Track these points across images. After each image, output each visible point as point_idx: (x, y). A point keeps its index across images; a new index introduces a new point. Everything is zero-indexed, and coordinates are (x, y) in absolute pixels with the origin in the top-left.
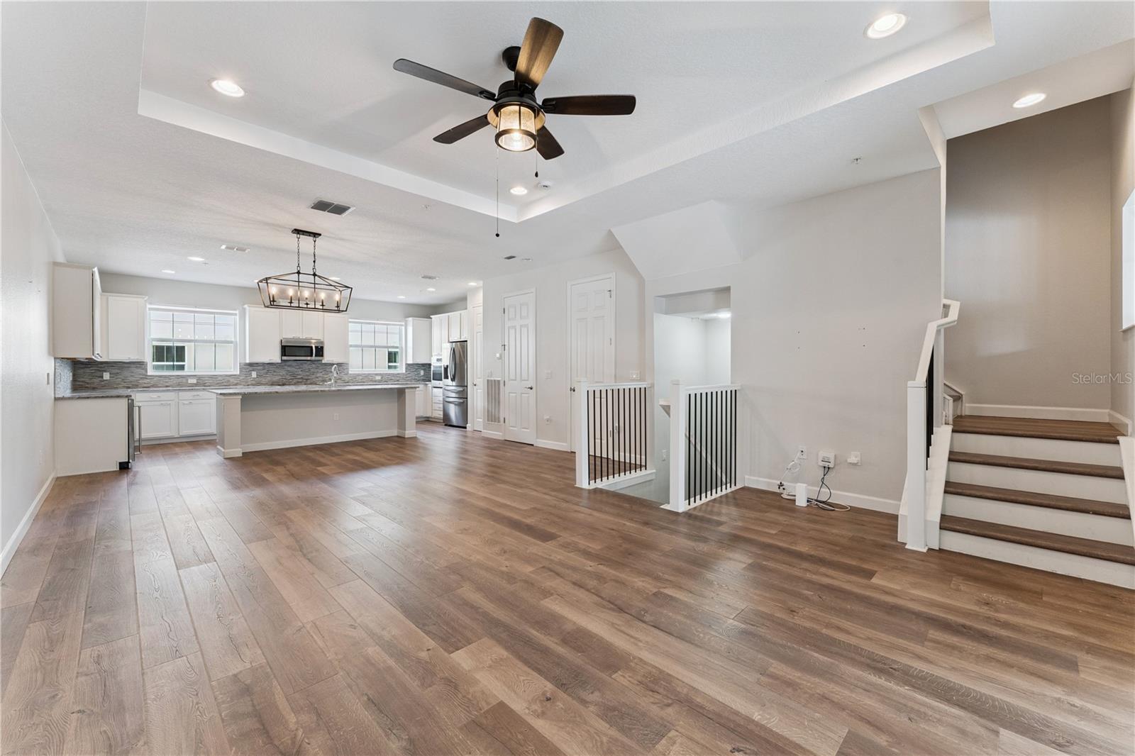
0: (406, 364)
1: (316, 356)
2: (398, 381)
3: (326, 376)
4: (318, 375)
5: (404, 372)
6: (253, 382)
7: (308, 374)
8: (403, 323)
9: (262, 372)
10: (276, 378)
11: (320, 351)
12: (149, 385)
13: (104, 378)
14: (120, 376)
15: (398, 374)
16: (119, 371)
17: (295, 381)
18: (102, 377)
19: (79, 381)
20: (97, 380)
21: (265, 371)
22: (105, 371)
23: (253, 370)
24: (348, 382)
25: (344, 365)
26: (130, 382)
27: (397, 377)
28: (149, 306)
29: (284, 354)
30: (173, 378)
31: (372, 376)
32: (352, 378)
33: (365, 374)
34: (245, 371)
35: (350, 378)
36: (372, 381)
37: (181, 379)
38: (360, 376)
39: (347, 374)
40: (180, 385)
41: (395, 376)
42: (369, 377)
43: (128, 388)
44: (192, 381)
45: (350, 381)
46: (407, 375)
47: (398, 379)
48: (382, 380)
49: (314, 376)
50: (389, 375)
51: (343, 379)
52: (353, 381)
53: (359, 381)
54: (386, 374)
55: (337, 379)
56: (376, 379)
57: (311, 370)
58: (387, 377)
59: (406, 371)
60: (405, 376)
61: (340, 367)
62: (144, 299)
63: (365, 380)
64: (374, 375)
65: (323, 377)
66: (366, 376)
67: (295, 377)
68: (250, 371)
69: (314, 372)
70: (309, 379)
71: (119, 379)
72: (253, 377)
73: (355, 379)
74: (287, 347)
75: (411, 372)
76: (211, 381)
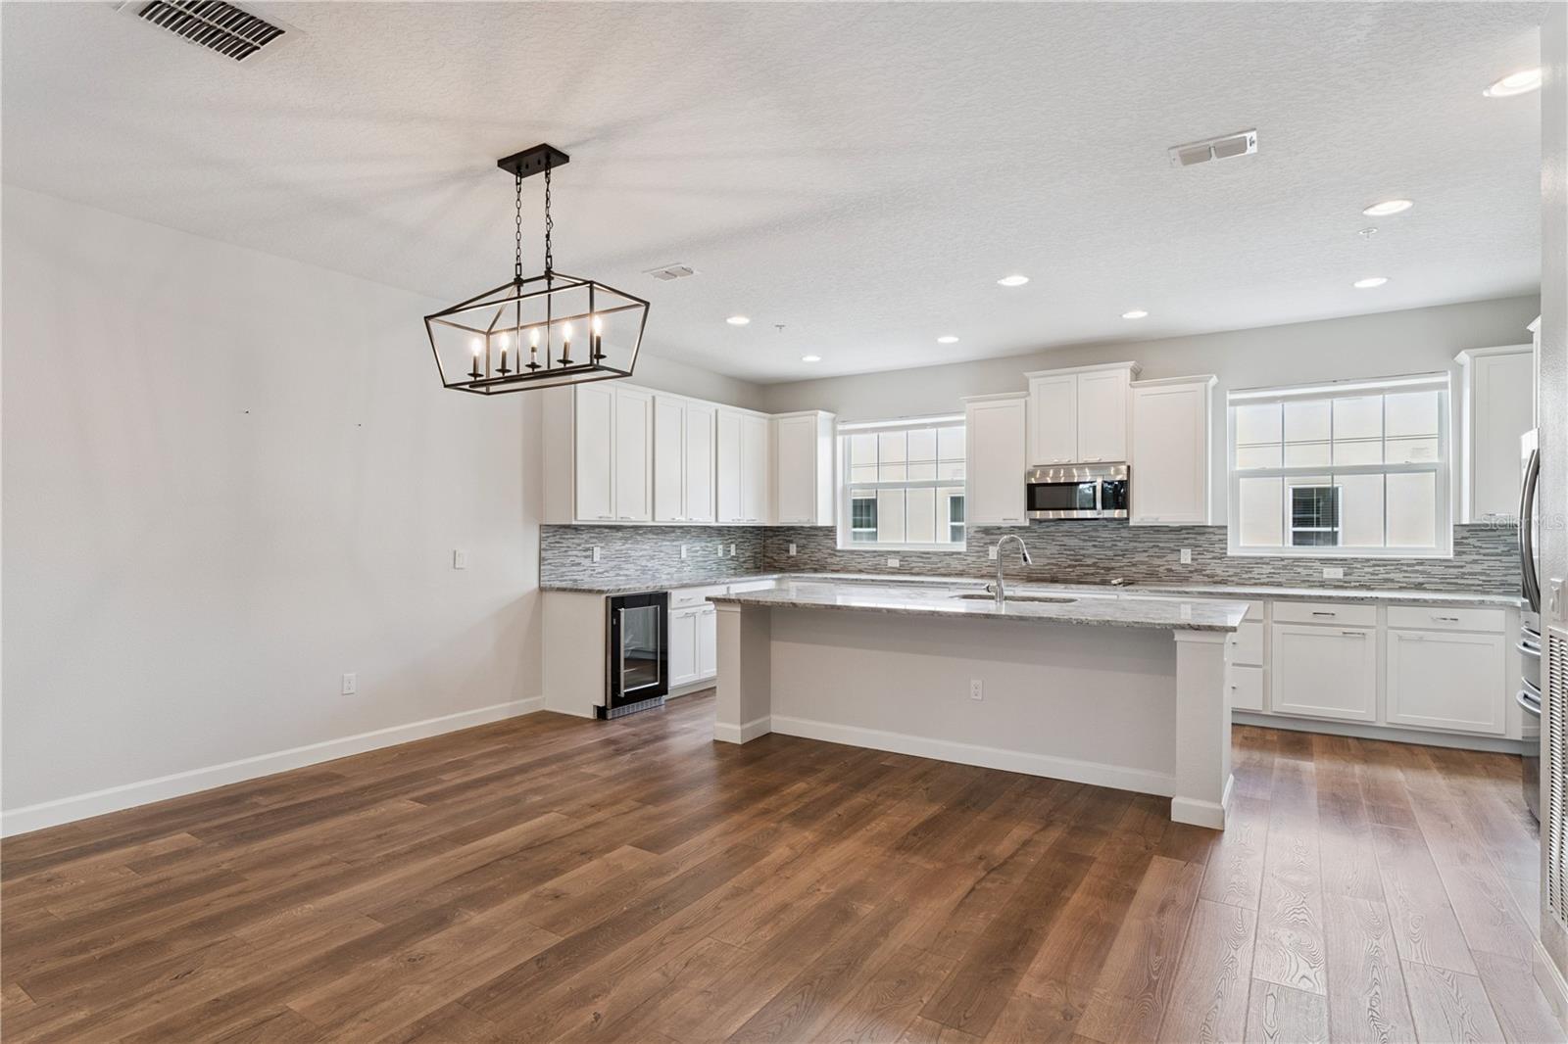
0: (1459, 526)
1: (1104, 508)
2: (1419, 587)
3: (1157, 562)
4: (1141, 557)
5: (1451, 556)
6: (993, 570)
7: (1111, 553)
8: (1448, 378)
9: (1009, 547)
10: (1037, 564)
11: (1117, 495)
12: (838, 567)
13: (791, 554)
14: (807, 551)
15: (1421, 562)
16: (804, 541)
17: (1079, 571)
18: (788, 551)
19: (768, 557)
20: (784, 557)
21: (1015, 545)
22: (791, 542)
23: (993, 543)
24: (1224, 582)
25: (1211, 530)
26: (818, 561)
27: (1417, 571)
28: (840, 427)
29: (1031, 505)
30: (867, 555)
31: (1310, 568)
32: (1238, 571)
33: (1282, 559)
34: (975, 544)
35: (1232, 571)
36: (1307, 584)
37: (878, 558)
38: (1264, 566)
39: (1220, 559)
40: (876, 570)
41: (1405, 568)
42: (1299, 570)
43: (816, 571)
44: (894, 563)
45: (1233, 579)
46: (1462, 567)
47: (1421, 580)
48: (1350, 582)
49: (1125, 560)
50: (1379, 566)
51: (1208, 572)
52: (1242, 581)
53: (1262, 581)
54: (1368, 560)
55: (1191, 572)
56: (1325, 576)
57: (1119, 544)
58: (1370, 570)
59: (1458, 553)
60: (1452, 570)
61: (1199, 537)
62: (816, 415)
63: (1284, 580)
64: (1318, 564)
65: (1150, 565)
66: (1284, 567)
67: (1080, 560)
68: (986, 544)
69: (1126, 550)
70: (1113, 569)
71: (806, 556)
72: (991, 557)
73: (1247, 572)
74: (1037, 489)
75: (1484, 555)
76: (921, 564)
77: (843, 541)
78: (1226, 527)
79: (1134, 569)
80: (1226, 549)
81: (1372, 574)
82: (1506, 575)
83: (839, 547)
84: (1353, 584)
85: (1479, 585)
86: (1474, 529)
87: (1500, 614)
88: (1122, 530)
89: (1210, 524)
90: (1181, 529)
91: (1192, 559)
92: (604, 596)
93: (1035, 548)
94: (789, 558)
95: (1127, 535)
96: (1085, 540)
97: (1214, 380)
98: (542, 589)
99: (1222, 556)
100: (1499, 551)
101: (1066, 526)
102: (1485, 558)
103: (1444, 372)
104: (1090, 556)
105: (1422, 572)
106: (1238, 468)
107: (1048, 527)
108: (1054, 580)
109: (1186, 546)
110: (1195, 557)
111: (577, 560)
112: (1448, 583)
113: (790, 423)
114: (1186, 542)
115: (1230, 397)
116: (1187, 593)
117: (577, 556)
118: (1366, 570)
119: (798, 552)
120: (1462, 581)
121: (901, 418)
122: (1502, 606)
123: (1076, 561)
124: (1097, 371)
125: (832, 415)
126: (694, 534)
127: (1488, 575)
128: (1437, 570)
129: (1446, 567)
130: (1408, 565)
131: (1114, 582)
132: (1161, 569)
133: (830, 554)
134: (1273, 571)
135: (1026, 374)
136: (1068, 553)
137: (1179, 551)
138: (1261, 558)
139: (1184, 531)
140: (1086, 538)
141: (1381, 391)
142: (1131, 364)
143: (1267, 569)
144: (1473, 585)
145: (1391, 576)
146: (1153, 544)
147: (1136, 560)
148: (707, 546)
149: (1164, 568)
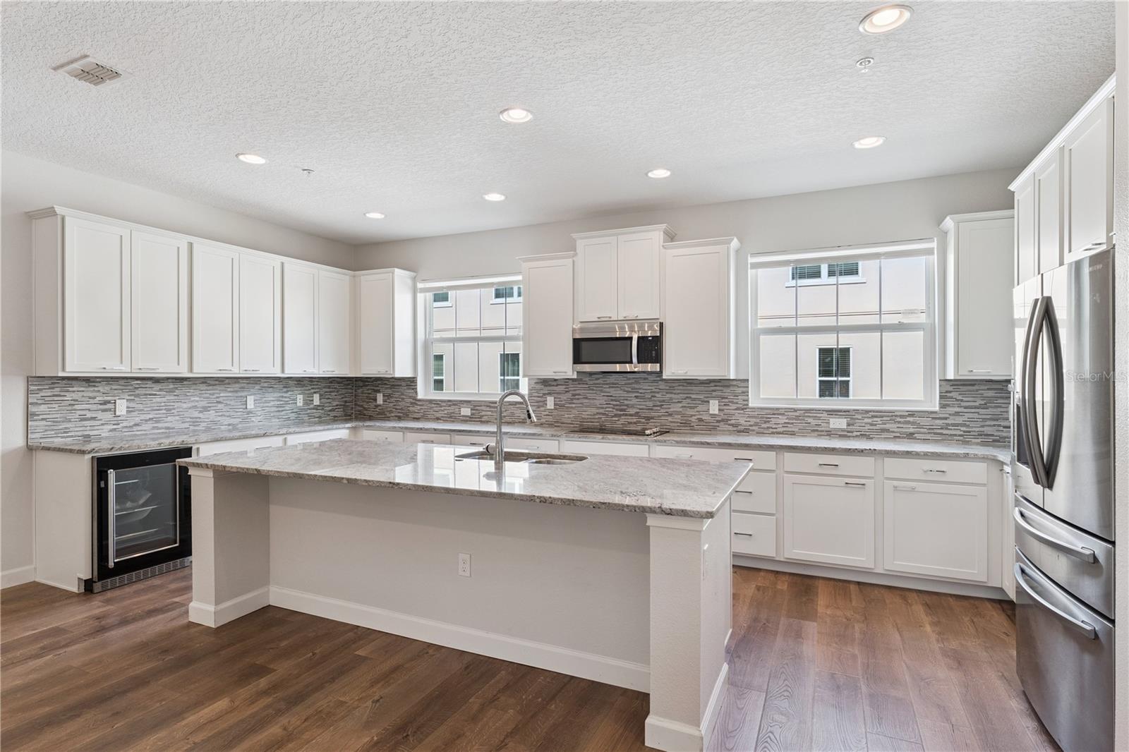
0: (944, 381)
1: (641, 362)
2: (910, 436)
3: (690, 412)
4: (676, 408)
5: (937, 408)
6: (550, 419)
7: (650, 404)
8: (934, 245)
9: (564, 397)
10: (588, 413)
12: (419, 415)
13: (378, 403)
14: (392, 400)
15: (912, 414)
18: (375, 400)
19: (359, 406)
20: (372, 405)
21: (569, 395)
22: (379, 391)
23: (549, 394)
24: (746, 431)
25: (735, 383)
26: (401, 409)
27: (908, 422)
28: (420, 285)
29: (577, 360)
30: (444, 404)
31: (819, 418)
32: (758, 421)
33: (795, 410)
34: (536, 394)
35: (753, 421)
36: (816, 433)
37: (453, 407)
38: (780, 417)
39: (743, 409)
40: (452, 418)
41: (899, 419)
42: (810, 420)
43: (399, 419)
44: (466, 411)
45: (754, 428)
46: (946, 419)
47: (912, 430)
48: (852, 432)
49: (662, 411)
50: (876, 417)
51: (733, 422)
52: (762, 430)
53: (779, 430)
54: (867, 412)
55: (718, 421)
56: (832, 426)
57: (657, 395)
58: (870, 421)
59: (943, 406)
60: (938, 422)
61: (725, 390)
62: (393, 273)
63: (797, 430)
64: (825, 415)
65: (683, 415)
66: (797, 418)
67: (624, 410)
68: (544, 394)
69: (664, 401)
70: (652, 418)
71: (391, 405)
72: (548, 407)
73: (765, 422)
74: (584, 344)
75: (966, 408)
76: (490, 413)
77: (424, 391)
78: (748, 380)
79: (670, 419)
80: (747, 400)
81: (872, 425)
82: (983, 426)
83: (420, 397)
84: (855, 434)
85: (960, 436)
86: (957, 384)
87: (982, 466)
88: (660, 382)
89: (731, 378)
90: (710, 381)
91: (719, 410)
92: (90, 456)
93: (586, 398)
94: (377, 406)
95: (664, 387)
96: (628, 392)
97: (735, 243)
98: (30, 449)
99: (745, 407)
100: (977, 404)
101: (612, 379)
102: (966, 410)
103: (930, 239)
104: (632, 406)
105: (913, 423)
106: (759, 327)
107: (597, 379)
108: (602, 430)
109: (714, 398)
110: (722, 408)
111: (89, 415)
112: (935, 433)
113: (370, 279)
114: (714, 393)
115: (751, 260)
116: (708, 444)
117: (89, 410)
118: (866, 420)
119: (384, 401)
120: (945, 432)
121: (473, 277)
122: (984, 459)
123: (621, 410)
124: (634, 232)
125: (413, 274)
126: (266, 385)
127: (968, 426)
128: (925, 421)
129: (933, 418)
130: (901, 416)
131: (648, 432)
132: (693, 419)
133: (412, 403)
134: (787, 421)
135: (574, 235)
136: (615, 403)
137: (709, 402)
138: (778, 409)
139: (712, 384)
140: (630, 389)
141: (877, 256)
142: (664, 226)
143: (782, 420)
144: (955, 435)
145: (887, 426)
146: (686, 395)
147: (672, 410)
148: (282, 397)
149: (696, 417)
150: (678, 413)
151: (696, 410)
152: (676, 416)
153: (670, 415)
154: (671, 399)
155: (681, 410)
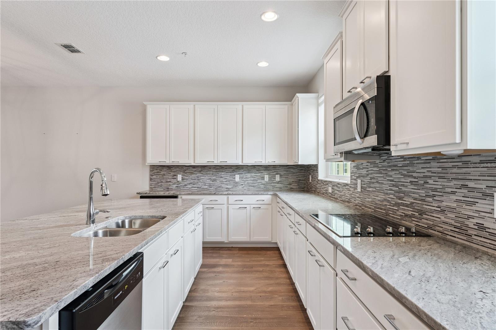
12: (319, 190)
19: (307, 183)
22: (310, 174)
30: (325, 184)
37: (327, 186)
43: (314, 192)
44: (330, 189)
62: (298, 97)
72: (358, 190)
76: (337, 192)
77: (320, 174)
83: (319, 178)
92: (140, 195)
94: (310, 183)
111: (169, 180)
113: (294, 104)
119: (311, 180)
125: (316, 94)
133: (316, 182)
136: (395, 189)
146: (461, 183)
147: (444, 204)
148: (256, 176)
149: (475, 221)
150: (452, 210)
151: (474, 208)
152: (450, 215)
153: (443, 211)
154: (444, 187)
155: (454, 205)
